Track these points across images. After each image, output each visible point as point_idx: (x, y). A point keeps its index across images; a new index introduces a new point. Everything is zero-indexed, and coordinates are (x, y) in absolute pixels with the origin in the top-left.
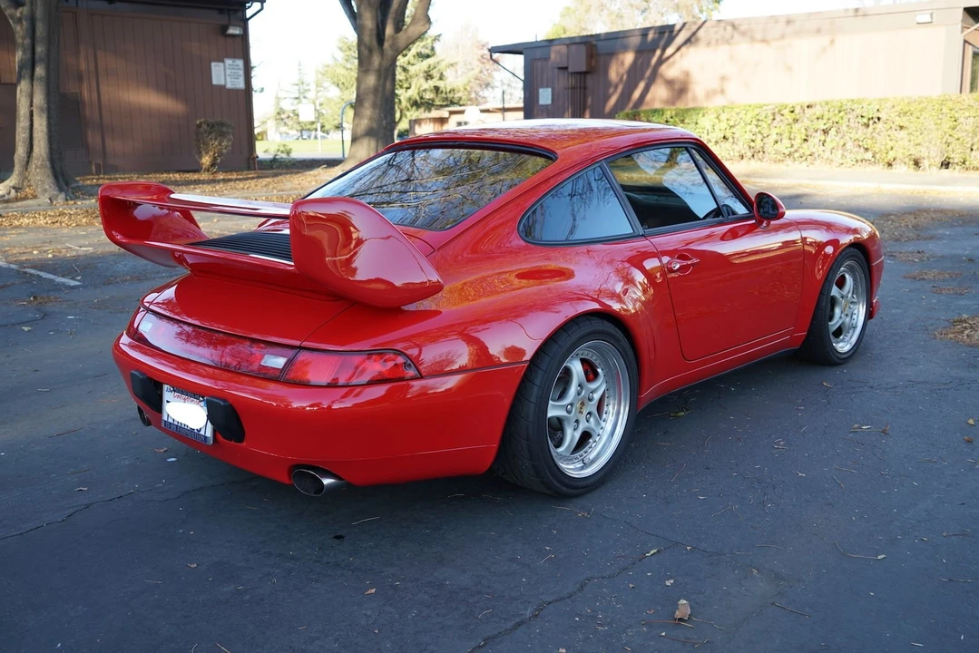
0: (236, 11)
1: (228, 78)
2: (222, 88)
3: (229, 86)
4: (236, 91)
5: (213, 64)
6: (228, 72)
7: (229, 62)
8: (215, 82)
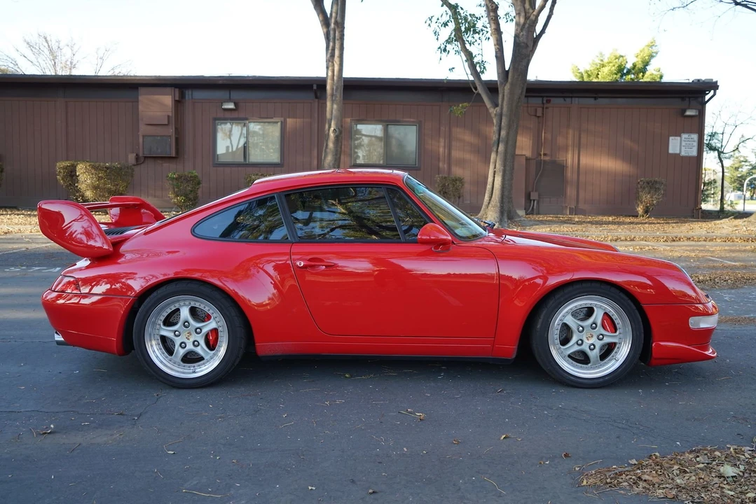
0: (697, 98)
1: (683, 149)
2: (677, 156)
3: (683, 154)
4: (690, 158)
5: (671, 138)
6: (683, 144)
7: (684, 136)
8: (671, 151)
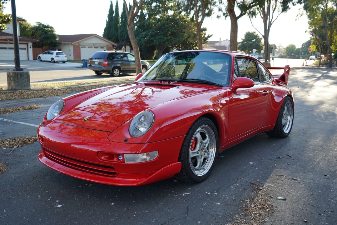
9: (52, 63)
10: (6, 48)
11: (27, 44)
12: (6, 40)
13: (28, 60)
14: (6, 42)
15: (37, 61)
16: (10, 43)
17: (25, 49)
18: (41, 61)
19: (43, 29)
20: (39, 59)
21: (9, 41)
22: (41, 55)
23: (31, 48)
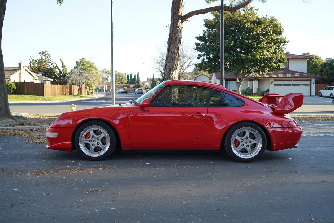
9: (331, 98)
10: (290, 85)
11: (311, 80)
12: (291, 77)
13: (311, 95)
14: (290, 79)
15: (318, 97)
16: (294, 80)
17: (308, 85)
18: (322, 96)
19: (331, 64)
20: (319, 94)
21: (292, 79)
22: (322, 91)
23: (314, 84)
